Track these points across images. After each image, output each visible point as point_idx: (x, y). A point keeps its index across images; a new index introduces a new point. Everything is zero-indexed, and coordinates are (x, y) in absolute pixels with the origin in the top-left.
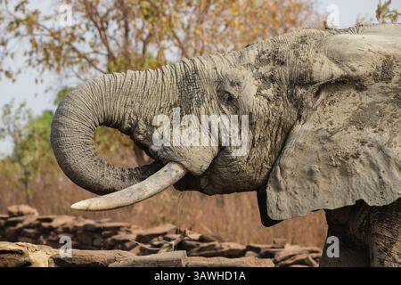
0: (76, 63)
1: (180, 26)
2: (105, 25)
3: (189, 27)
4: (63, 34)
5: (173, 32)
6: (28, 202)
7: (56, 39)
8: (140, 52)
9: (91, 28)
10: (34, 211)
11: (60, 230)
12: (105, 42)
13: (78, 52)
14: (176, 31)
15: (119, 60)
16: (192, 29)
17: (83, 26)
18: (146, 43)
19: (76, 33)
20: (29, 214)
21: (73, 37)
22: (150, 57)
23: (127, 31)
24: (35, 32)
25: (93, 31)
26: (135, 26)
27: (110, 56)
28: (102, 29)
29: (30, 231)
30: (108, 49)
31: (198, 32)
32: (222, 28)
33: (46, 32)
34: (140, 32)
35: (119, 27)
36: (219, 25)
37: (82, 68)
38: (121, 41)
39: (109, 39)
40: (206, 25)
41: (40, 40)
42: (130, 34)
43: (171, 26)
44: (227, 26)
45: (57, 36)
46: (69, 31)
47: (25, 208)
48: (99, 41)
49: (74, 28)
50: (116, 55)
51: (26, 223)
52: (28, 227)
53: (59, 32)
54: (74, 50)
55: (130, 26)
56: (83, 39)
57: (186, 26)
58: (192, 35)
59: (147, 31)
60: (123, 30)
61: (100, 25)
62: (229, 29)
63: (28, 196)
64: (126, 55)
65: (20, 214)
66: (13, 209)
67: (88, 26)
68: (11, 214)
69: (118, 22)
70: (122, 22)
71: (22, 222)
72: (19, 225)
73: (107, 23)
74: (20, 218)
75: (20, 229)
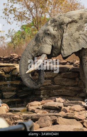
0: (25, 19)
1: (49, 10)
4: (22, 12)
6: (15, 53)
7: (20, 14)
8: (40, 16)
10: (17, 55)
12: (32, 14)
14: (49, 11)
15: (35, 18)
16: (52, 10)
18: (41, 14)
19: (25, 12)
20: (16, 56)
21: (24, 13)
22: (43, 17)
23: (37, 11)
24: (16, 12)
27: (33, 17)
28: (31, 11)
30: (33, 16)
31: (54, 11)
32: (59, 10)
33: (18, 12)
34: (40, 12)
35: (35, 11)
37: (27, 20)
38: (36, 13)
40: (56, 9)
43: (47, 10)
46: (23, 12)
47: (14, 54)
48: (30, 14)
49: (24, 11)
50: (35, 17)
51: (15, 58)
52: (15, 59)
53: (21, 12)
54: (25, 16)
56: (27, 14)
58: (52, 12)
59: (42, 11)
62: (61, 10)
63: (15, 51)
64: (37, 17)
65: (14, 56)
66: (12, 55)
67: (28, 11)
68: (11, 56)
69: (35, 9)
70: (36, 9)
71: (14, 58)
72: (13, 58)
73: (32, 10)
74: (14, 57)
75: (14, 59)
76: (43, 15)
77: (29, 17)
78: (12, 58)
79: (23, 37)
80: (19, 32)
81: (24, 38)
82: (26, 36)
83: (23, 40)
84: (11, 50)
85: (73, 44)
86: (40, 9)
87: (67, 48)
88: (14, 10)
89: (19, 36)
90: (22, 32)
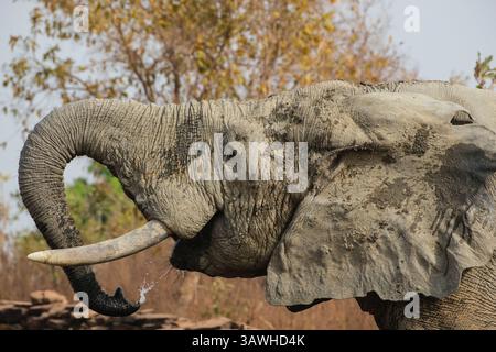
1: (241, 81)
2: (151, 78)
3: (251, 83)
4: (101, 88)
5: (232, 89)
6: (55, 287)
7: (92, 93)
9: (134, 82)
10: (62, 298)
11: (93, 321)
12: (151, 98)
14: (236, 87)
16: (256, 85)
17: (125, 80)
19: (115, 88)
20: (56, 301)
21: (112, 93)
23: (177, 86)
24: (68, 85)
25: (137, 85)
26: (188, 80)
28: (148, 84)
29: (57, 322)
33: (80, 85)
34: (193, 88)
35: (168, 82)
36: (288, 82)
38: (170, 96)
39: (155, 96)
40: (272, 82)
41: (73, 95)
42: (181, 90)
43: (230, 81)
44: (296, 83)
45: (93, 91)
46: (108, 85)
47: (51, 295)
48: (144, 97)
49: (114, 81)
51: (52, 312)
52: (55, 317)
53: (96, 86)
55: (182, 80)
56: (125, 95)
57: (247, 83)
58: (254, 93)
59: (201, 87)
60: (173, 84)
61: (145, 79)
62: (299, 86)
63: (54, 281)
65: (46, 301)
66: (38, 295)
67: (130, 81)
68: (35, 302)
69: (167, 75)
70: (172, 76)
71: (47, 311)
72: (45, 315)
73: (154, 77)
74: (45, 306)
75: (46, 319)
78: (39, 312)
79: (100, 213)
80: (82, 185)
81: (104, 219)
82: (112, 208)
83: (99, 227)
84: (37, 273)
85: (334, 260)
86: (192, 76)
88: (62, 74)
89: (81, 209)
90: (94, 186)
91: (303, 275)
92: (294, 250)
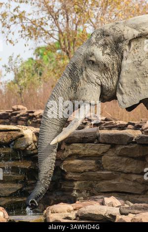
0: (44, 35)
1: (93, 16)
2: (57, 17)
3: (97, 17)
4: (37, 21)
5: (90, 19)
6: (22, 103)
7: (34, 24)
8: (74, 29)
9: (51, 19)
10: (25, 108)
11: (38, 116)
12: (57, 25)
13: (45, 30)
14: (91, 19)
15: (64, 34)
16: (99, 18)
17: (47, 18)
18: (77, 25)
19: (43, 21)
20: (23, 109)
21: (42, 24)
22: (79, 30)
23: (68, 19)
24: (24, 21)
25: (52, 20)
26: (72, 17)
27: (60, 32)
28: (56, 19)
29: (23, 118)
30: (59, 29)
31: (102, 19)
32: (113, 17)
33: (29, 21)
34: (74, 20)
35: (64, 18)
36: (112, 16)
37: (47, 38)
38: (65, 24)
39: (59, 24)
40: (106, 16)
41: (26, 25)
42: (69, 21)
43: (89, 17)
44: (116, 16)
45: (34, 23)
46: (40, 20)
47: (20, 107)
48: (54, 25)
49: (42, 19)
50: (63, 31)
51: (21, 114)
52: (22, 116)
53: (35, 21)
54: (43, 29)
55: (69, 17)
56: (47, 24)
57: (96, 17)
58: (99, 21)
59: (78, 19)
60: (66, 19)
61: (55, 17)
62: (117, 17)
63: (22, 100)
64: (67, 30)
65: (18, 110)
66: (15, 107)
67: (49, 18)
68: (14, 110)
69: (64, 15)
70: (65, 16)
71: (19, 113)
72: (18, 115)
73: (58, 16)
74: (18, 112)
75: (19, 117)
76: (80, 27)
77: (52, 32)
78: (15, 114)
79: (39, 72)
80: (31, 60)
81: (41, 74)
82: (44, 69)
83: (38, 78)
84: (14, 98)
86: (74, 15)
87: (131, 90)
88: (21, 17)
89: (31, 70)
90: (36, 61)
91: (131, 93)
92: (125, 85)
